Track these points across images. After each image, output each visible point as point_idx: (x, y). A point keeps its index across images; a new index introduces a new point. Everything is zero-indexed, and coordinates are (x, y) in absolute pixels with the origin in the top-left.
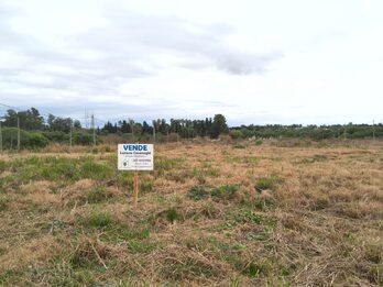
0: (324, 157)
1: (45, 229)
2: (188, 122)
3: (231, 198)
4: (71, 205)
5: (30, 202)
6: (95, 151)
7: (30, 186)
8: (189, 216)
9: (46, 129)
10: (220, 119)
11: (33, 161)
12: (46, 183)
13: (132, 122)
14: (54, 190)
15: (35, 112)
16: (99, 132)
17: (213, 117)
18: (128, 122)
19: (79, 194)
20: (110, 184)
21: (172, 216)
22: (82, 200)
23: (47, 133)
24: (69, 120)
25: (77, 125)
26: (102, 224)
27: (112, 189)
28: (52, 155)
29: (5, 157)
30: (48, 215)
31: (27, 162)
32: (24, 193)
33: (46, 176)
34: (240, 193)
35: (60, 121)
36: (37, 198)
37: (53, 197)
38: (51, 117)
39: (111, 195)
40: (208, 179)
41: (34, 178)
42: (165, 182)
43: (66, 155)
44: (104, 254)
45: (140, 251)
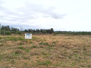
0: (70, 38)
1: (11, 49)
2: (45, 30)
3: (47, 45)
4: (16, 45)
5: (8, 45)
6: (22, 36)
7: (8, 42)
8: (38, 47)
9: (11, 30)
10: (52, 29)
11: (8, 37)
12: (11, 41)
13: (31, 29)
14: (12, 43)
15: (8, 26)
16: (23, 32)
17: (50, 29)
18: (30, 29)
19: (18, 43)
20: (24, 42)
21: (34, 47)
22: (18, 44)
23: (11, 31)
24: (16, 29)
25: (18, 30)
26: (21, 48)
27: (24, 43)
28: (12, 36)
29: (2, 36)
30: (11, 47)
31: (7, 37)
32: (6, 43)
33: (11, 40)
34: (49, 44)
35: (14, 29)
36: (9, 44)
37: (12, 44)
38: (12, 28)
39: (24, 44)
40: (44, 41)
41: (8, 40)
42: (35, 42)
43: (15, 36)
44: (21, 52)
45: (27, 52)
